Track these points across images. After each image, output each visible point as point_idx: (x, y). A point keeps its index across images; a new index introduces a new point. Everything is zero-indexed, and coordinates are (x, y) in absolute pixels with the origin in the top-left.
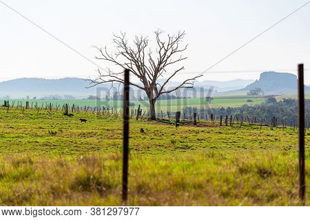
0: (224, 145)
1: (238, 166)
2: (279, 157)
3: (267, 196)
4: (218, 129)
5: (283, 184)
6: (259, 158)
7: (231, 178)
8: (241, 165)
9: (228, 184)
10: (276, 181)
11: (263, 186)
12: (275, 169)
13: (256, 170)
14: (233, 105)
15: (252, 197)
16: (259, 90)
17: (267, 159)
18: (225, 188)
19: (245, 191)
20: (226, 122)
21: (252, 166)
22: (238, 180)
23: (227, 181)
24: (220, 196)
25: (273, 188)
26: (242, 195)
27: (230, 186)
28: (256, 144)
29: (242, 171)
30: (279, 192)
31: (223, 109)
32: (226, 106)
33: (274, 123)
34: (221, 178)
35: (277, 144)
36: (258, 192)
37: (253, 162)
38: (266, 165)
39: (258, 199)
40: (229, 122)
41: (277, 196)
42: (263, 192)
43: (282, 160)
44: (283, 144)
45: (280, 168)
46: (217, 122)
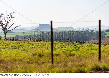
0: (28, 47)
1: (32, 53)
2: (45, 51)
3: (41, 63)
4: (26, 42)
5: (46, 59)
6: (39, 51)
7: (30, 57)
8: (33, 53)
9: (29, 59)
10: (44, 58)
11: (40, 60)
12: (44, 54)
13: (38, 55)
14: (31, 34)
15: (37, 63)
16: (39, 30)
17: (41, 51)
18: (28, 61)
19: (35, 61)
20: (29, 40)
21: (37, 53)
22: (33, 58)
23: (29, 58)
24: (27, 63)
25: (43, 60)
26: (34, 63)
27: (30, 60)
28: (38, 47)
29: (34, 55)
30: (45, 61)
31: (28, 36)
32: (29, 35)
33: (43, 40)
34: (27, 58)
35: (45, 46)
36: (39, 61)
37: (37, 52)
38: (41, 53)
39: (39, 64)
40: (30, 40)
41: (45, 63)
42: (40, 62)
43: (46, 51)
44: (46, 46)
45: (45, 54)
46: (26, 40)
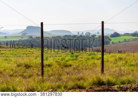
0: (12, 56)
1: (17, 64)
2: (34, 60)
3: (28, 76)
4: (9, 49)
5: (35, 71)
6: (25, 60)
7: (14, 69)
8: (18, 63)
9: (13, 71)
10: (32, 70)
11: (27, 72)
12: (32, 65)
13: (24, 65)
14: (15, 39)
15: (23, 76)
16: (26, 33)
17: (28, 60)
18: (11, 73)
19: (20, 74)
20: (13, 46)
21: (22, 64)
22: (17, 70)
23: (12, 70)
24: (9, 76)
25: (31, 72)
26: (18, 76)
27: (13, 72)
28: (25, 55)
29: (18, 66)
30: (33, 74)
31: (11, 41)
32: (12, 40)
33: (32, 46)
34: (10, 69)
35: (33, 55)
36: (25, 74)
37: (23, 62)
38: (28, 63)
39: (25, 77)
40: (14, 46)
41: (32, 76)
42: (27, 74)
44: (35, 55)
45: (34, 64)
46: (9, 46)
